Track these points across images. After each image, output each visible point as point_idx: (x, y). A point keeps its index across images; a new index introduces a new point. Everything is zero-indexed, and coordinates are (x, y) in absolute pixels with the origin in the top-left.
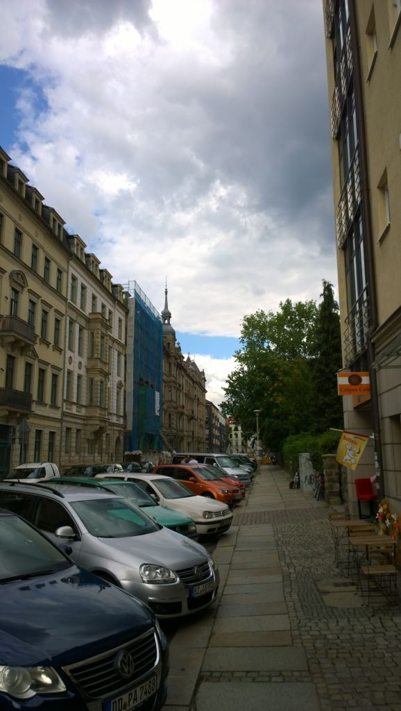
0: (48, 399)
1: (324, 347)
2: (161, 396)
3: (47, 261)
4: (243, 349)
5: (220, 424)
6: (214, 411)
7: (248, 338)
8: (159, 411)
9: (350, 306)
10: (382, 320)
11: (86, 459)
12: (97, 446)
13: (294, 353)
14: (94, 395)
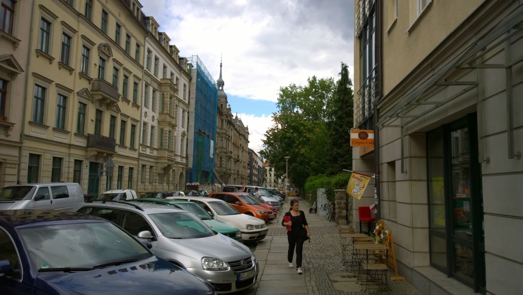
0: (128, 143)
1: (340, 113)
2: (215, 143)
3: (128, 36)
4: (278, 111)
5: (259, 166)
6: (254, 156)
7: (283, 104)
8: (213, 154)
9: (362, 82)
10: (386, 92)
11: (157, 188)
12: (165, 179)
13: (316, 117)
14: (164, 141)
